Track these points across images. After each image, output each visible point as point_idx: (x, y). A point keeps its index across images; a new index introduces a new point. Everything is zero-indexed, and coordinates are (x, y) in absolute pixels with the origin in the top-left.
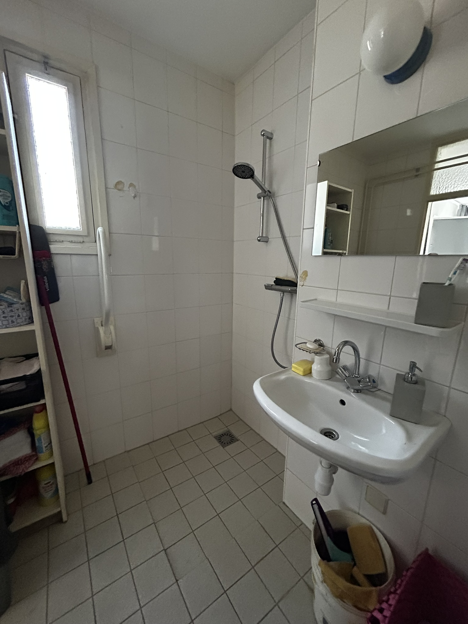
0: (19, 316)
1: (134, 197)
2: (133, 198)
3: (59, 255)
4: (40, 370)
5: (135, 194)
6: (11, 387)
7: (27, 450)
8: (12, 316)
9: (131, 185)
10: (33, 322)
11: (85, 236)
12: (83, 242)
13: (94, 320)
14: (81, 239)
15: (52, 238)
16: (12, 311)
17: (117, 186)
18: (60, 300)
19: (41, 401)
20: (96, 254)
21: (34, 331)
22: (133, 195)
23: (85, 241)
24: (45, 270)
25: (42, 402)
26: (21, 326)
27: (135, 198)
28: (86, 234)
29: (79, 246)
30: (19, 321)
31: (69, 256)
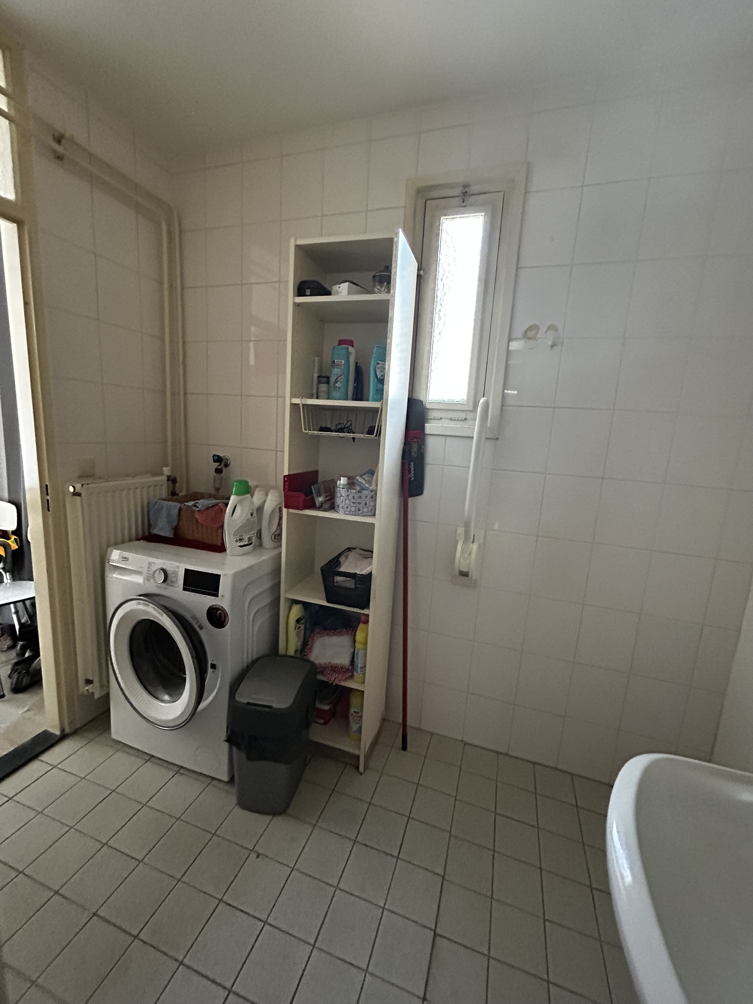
0: (366, 504)
1: (552, 346)
2: (550, 348)
3: (433, 436)
4: (370, 574)
5: (554, 342)
6: (345, 581)
7: (345, 661)
8: (359, 503)
9: (552, 328)
10: (374, 515)
11: (471, 411)
12: (466, 419)
13: (457, 530)
14: (463, 416)
15: (432, 415)
16: (360, 497)
17: (528, 333)
18: (423, 495)
19: (365, 610)
20: (472, 436)
21: (373, 525)
22: (550, 343)
23: (467, 418)
24: (413, 454)
25: (365, 612)
26: (365, 516)
27: (554, 348)
28: (471, 408)
29: (458, 425)
30: (365, 510)
31: (444, 438)
